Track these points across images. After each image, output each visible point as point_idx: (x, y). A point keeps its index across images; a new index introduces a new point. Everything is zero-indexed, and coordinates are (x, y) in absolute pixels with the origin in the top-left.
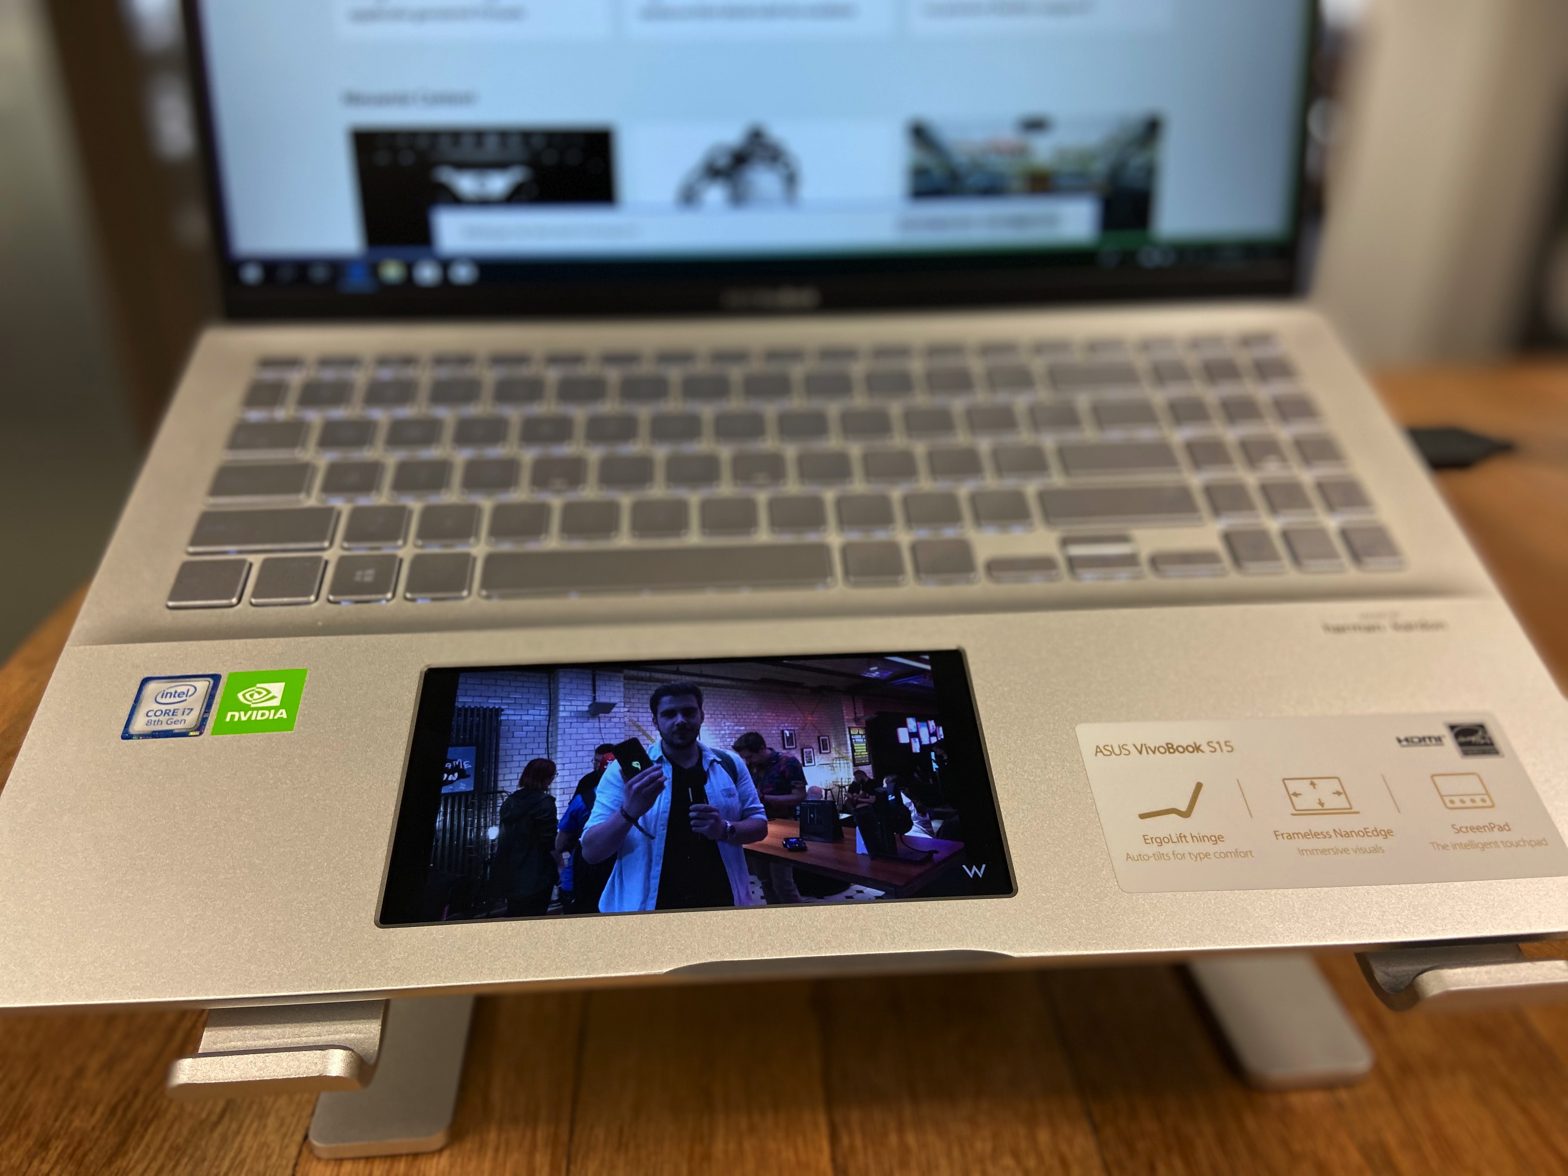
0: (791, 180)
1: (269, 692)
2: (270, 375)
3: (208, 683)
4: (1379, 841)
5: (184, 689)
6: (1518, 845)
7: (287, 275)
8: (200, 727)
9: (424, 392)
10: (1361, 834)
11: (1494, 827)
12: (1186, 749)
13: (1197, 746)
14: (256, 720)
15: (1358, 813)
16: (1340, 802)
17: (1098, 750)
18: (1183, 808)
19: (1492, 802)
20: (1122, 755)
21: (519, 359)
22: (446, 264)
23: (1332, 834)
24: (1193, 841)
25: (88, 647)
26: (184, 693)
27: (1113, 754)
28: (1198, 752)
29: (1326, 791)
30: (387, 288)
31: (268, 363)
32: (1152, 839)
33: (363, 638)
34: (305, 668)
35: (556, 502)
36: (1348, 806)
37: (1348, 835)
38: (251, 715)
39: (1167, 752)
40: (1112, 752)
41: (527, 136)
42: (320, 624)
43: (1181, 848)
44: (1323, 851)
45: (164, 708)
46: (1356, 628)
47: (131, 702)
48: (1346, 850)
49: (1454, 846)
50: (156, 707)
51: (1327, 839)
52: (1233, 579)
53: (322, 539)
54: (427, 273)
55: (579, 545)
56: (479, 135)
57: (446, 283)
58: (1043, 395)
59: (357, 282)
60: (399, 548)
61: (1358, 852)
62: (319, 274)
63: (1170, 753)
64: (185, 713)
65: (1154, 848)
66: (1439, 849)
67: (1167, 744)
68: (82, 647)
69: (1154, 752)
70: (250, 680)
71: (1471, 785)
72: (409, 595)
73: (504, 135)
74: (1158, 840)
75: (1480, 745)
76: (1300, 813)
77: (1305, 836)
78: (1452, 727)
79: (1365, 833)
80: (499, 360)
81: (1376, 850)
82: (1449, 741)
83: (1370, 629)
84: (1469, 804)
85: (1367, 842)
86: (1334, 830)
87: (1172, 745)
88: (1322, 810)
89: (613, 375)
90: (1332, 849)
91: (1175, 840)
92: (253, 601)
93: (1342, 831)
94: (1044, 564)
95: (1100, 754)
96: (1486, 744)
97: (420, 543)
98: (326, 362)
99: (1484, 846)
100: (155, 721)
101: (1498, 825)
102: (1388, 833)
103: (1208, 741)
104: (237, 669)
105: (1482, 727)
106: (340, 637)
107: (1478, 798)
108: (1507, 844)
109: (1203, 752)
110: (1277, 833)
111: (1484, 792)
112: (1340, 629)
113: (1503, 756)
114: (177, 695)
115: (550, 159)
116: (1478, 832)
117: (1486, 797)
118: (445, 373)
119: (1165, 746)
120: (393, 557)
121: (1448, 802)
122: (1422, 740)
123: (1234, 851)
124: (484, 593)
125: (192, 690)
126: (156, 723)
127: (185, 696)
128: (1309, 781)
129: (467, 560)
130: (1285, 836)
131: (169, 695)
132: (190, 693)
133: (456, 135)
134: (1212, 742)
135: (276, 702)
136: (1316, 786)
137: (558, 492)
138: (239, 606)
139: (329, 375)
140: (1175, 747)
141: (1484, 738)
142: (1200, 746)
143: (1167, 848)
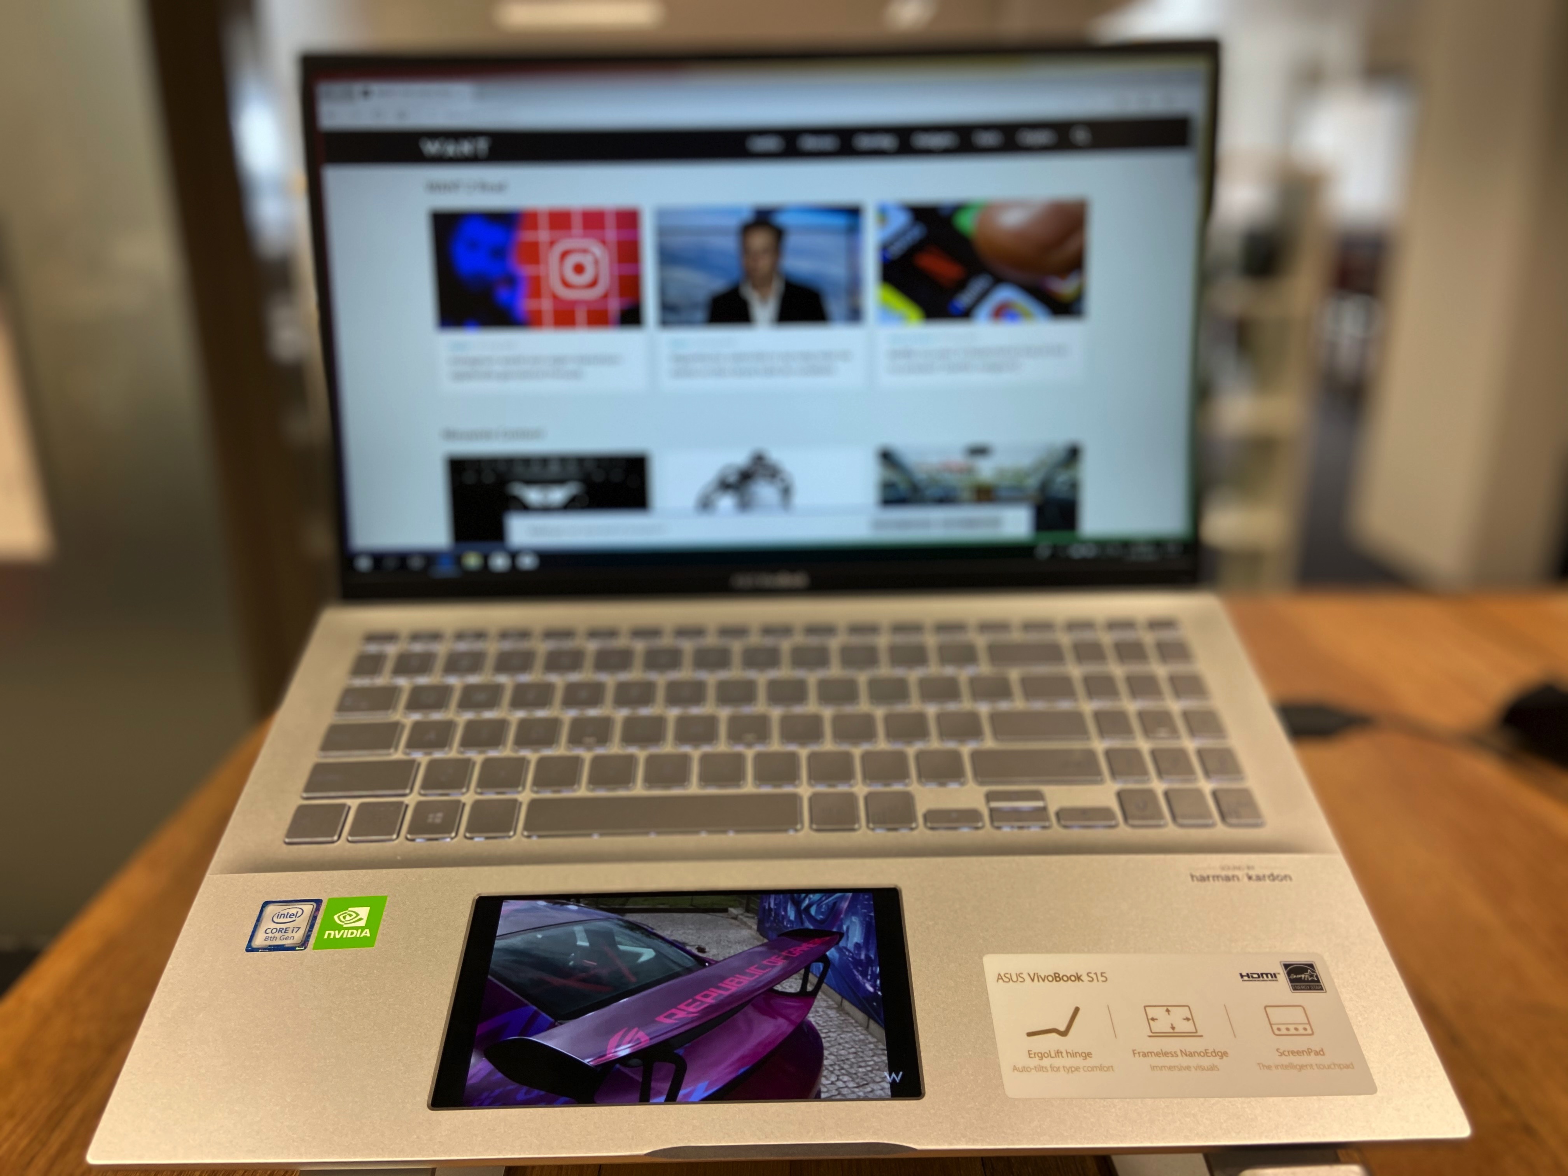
0: (786, 492)
1: (358, 915)
2: (373, 648)
3: (312, 906)
4: (1216, 1061)
5: (294, 911)
6: (1329, 1067)
7: (391, 564)
8: (304, 944)
9: (490, 662)
10: (1202, 1054)
11: (1312, 1051)
12: (1069, 978)
13: (1079, 975)
14: (347, 938)
15: (1201, 1036)
16: (1188, 1027)
17: (1000, 977)
18: (1062, 1028)
19: (1312, 1030)
20: (1018, 982)
21: (566, 634)
22: (514, 555)
23: (1179, 1053)
24: (1068, 1056)
25: (223, 875)
26: (294, 915)
27: (1011, 981)
28: (1079, 981)
29: (1177, 1017)
30: (469, 574)
31: (372, 637)
32: (1035, 1054)
33: (431, 870)
34: (386, 895)
35: (587, 755)
36: (1194, 1031)
37: (1191, 1054)
38: (343, 933)
39: (1054, 980)
40: (1011, 979)
41: (581, 461)
42: (399, 858)
43: (1058, 1062)
44: (1170, 1068)
45: (278, 926)
46: (1216, 877)
47: (255, 922)
48: (1188, 1068)
49: (1277, 1067)
50: (273, 926)
51: (1174, 1058)
52: (1124, 832)
53: (405, 788)
54: (500, 562)
55: (602, 793)
56: (544, 461)
57: (514, 568)
58: (984, 668)
59: (445, 570)
60: (463, 794)
61: (1198, 1069)
62: (416, 563)
63: (1056, 981)
64: (294, 931)
65: (1036, 1061)
66: (1264, 1069)
67: (1055, 974)
68: (219, 876)
69: (1043, 980)
70: (344, 904)
71: (1297, 1016)
72: (468, 835)
73: (564, 460)
74: (1040, 1055)
75: (1308, 981)
76: (1155, 1035)
77: (1157, 1054)
78: (1286, 966)
79: (1206, 1053)
80: (551, 634)
81: (1213, 1068)
82: (1283, 977)
83: (1228, 879)
84: (1293, 1031)
85: (1206, 1062)
86: (1181, 1051)
87: (1059, 974)
88: (1173, 1033)
89: (640, 646)
90: (1177, 1067)
91: (1053, 1055)
92: (350, 838)
93: (1187, 1051)
94: (970, 817)
95: (1001, 981)
96: (1313, 981)
97: (479, 790)
98: (416, 637)
99: (1302, 1067)
100: (271, 937)
101: (1314, 1051)
102: (1225, 1054)
103: (1088, 971)
104: (335, 896)
105: (1311, 966)
106: (414, 870)
107: (1300, 1027)
108: (1320, 1067)
109: (1082, 981)
110: (1135, 1052)
111: (1307, 1022)
112: (1203, 879)
113: (1326, 992)
114: (288, 916)
115: (599, 477)
116: (1298, 1056)
117: (1308, 1027)
118: (508, 645)
119: (1053, 975)
120: (458, 802)
121: (1276, 1030)
122: (1260, 976)
123: (1099, 1066)
124: (526, 833)
125: (300, 912)
126: (272, 939)
127: (294, 917)
128: (1165, 1008)
129: (514, 804)
130: (1141, 1054)
131: (283, 916)
132: (298, 915)
133: (527, 461)
134: (1090, 973)
135: (362, 923)
136: (1170, 1013)
137: (589, 748)
138: (339, 842)
139: (418, 647)
140: (1061, 976)
141: (1312, 976)
142: (1081, 976)
143: (1046, 1062)
